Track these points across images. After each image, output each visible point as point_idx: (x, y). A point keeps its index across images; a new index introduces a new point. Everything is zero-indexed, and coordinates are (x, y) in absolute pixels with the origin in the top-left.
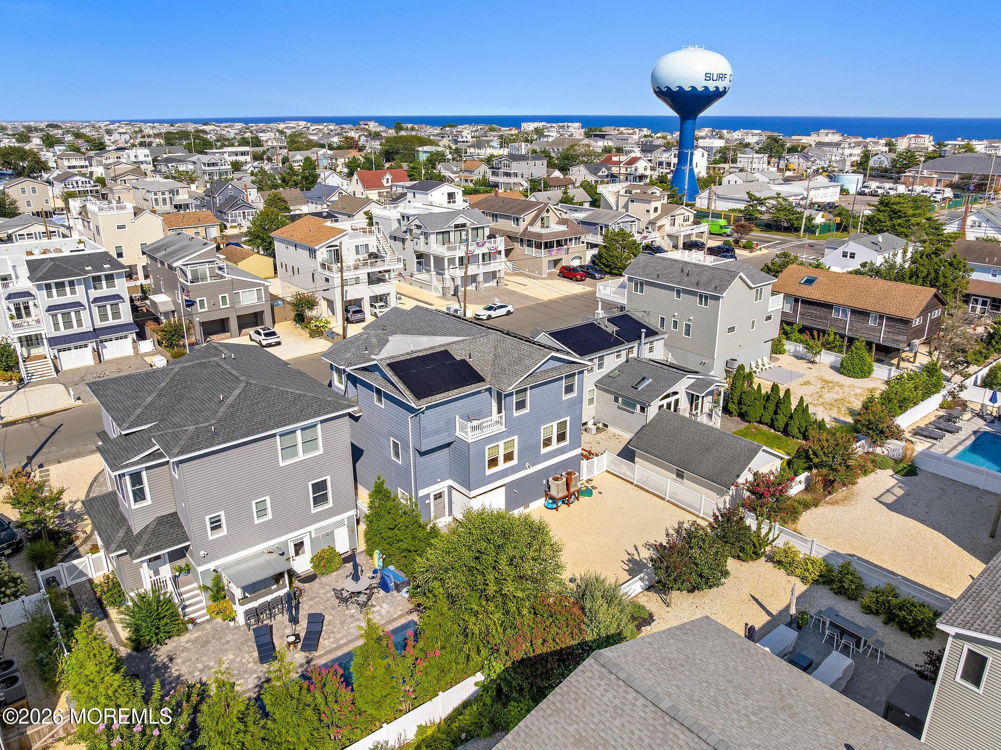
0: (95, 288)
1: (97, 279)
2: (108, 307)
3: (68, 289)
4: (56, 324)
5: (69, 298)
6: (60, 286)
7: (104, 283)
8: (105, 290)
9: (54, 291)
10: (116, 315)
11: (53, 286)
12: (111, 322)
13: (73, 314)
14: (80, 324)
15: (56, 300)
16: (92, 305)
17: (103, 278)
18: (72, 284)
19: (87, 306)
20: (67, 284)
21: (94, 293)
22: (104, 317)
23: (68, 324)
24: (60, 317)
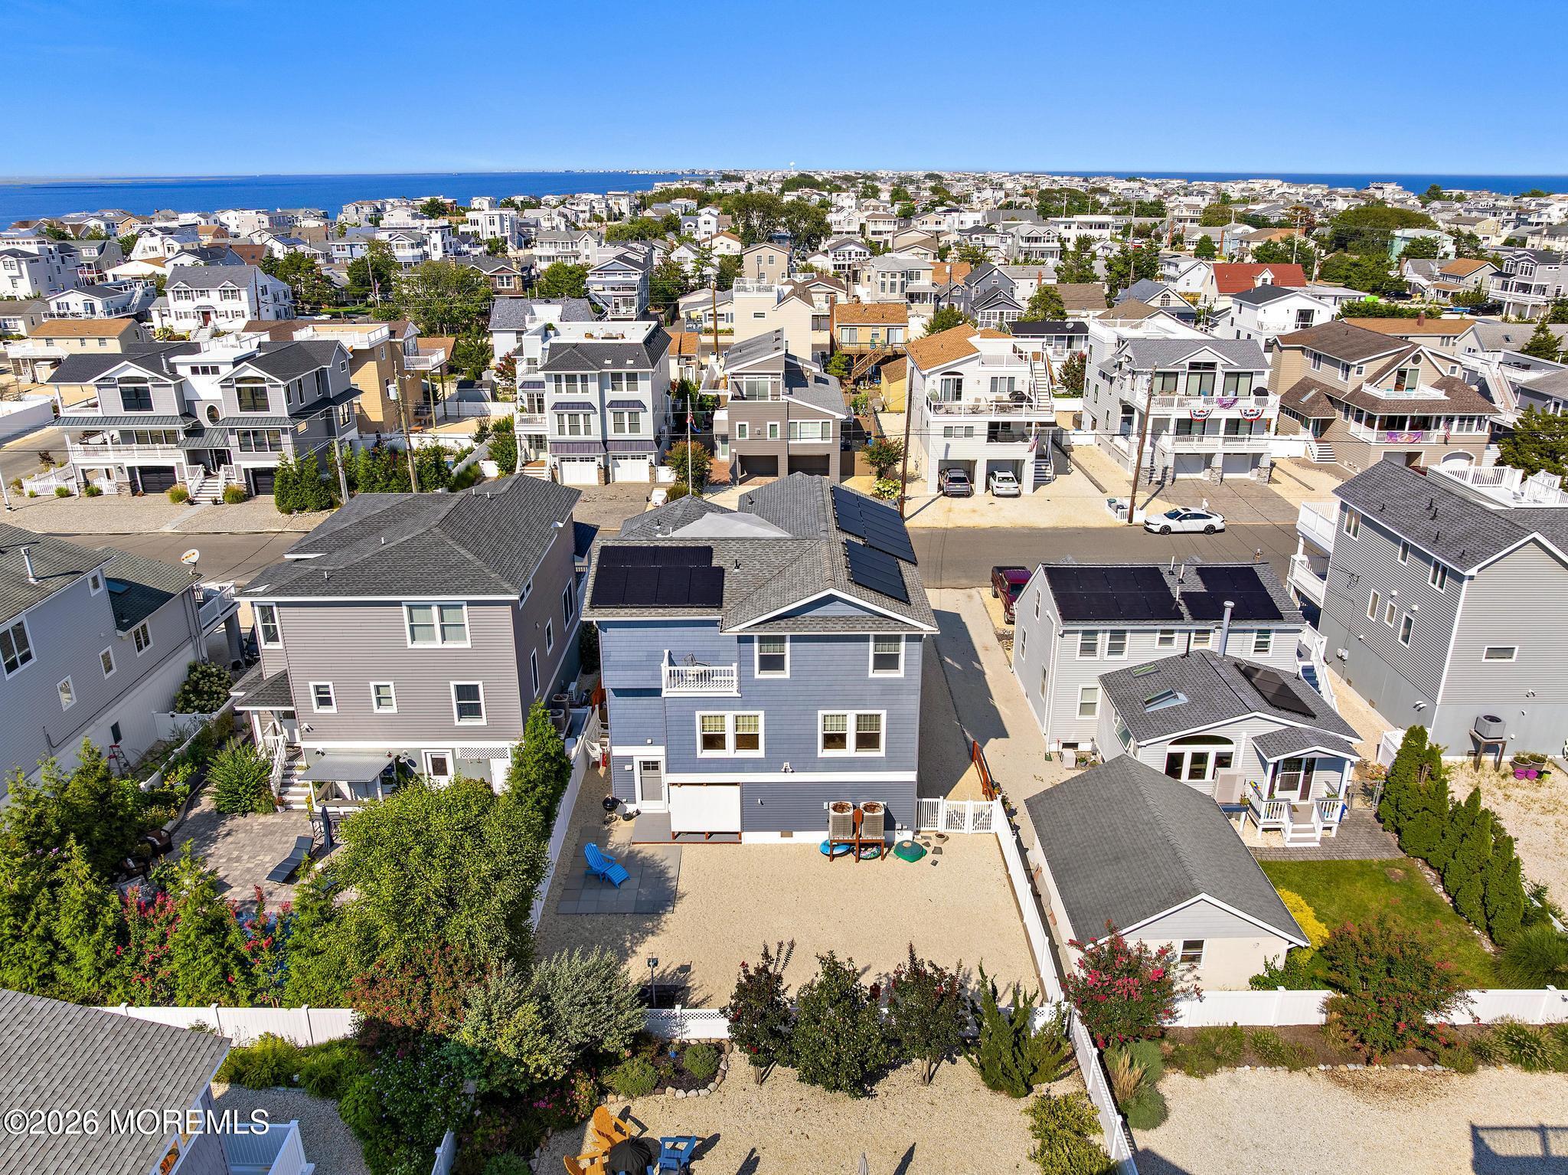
0: (614, 389)
1: (617, 377)
2: (626, 415)
3: (579, 384)
4: (561, 427)
5: (579, 396)
6: (571, 379)
7: (624, 382)
8: (624, 394)
9: (564, 384)
10: (635, 426)
11: (563, 378)
12: (627, 435)
13: (581, 417)
14: (587, 432)
15: (565, 396)
16: (607, 410)
17: (624, 376)
18: (584, 378)
19: (598, 410)
20: (579, 378)
21: (610, 395)
22: (619, 427)
23: (574, 429)
24: (566, 417)
